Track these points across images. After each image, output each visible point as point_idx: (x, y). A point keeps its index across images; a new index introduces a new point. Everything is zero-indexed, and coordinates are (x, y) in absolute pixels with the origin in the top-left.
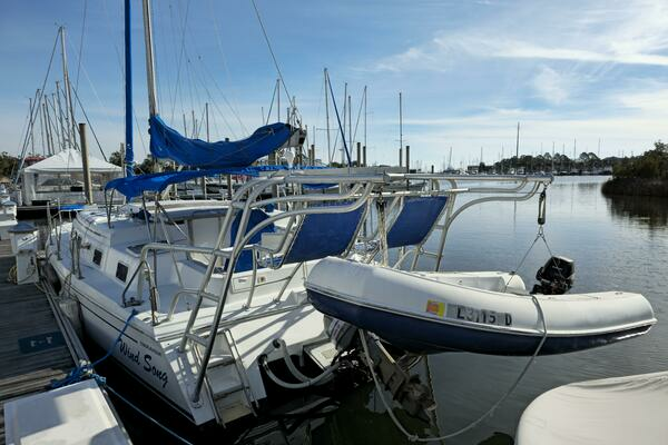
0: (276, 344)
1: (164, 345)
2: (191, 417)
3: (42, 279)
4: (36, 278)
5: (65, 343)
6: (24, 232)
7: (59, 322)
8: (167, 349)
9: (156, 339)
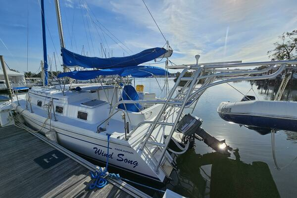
0: (165, 137)
1: (135, 148)
2: (158, 179)
3: (16, 123)
4: (13, 123)
5: (67, 157)
6: (3, 101)
7: (51, 145)
8: (137, 150)
9: (131, 146)
